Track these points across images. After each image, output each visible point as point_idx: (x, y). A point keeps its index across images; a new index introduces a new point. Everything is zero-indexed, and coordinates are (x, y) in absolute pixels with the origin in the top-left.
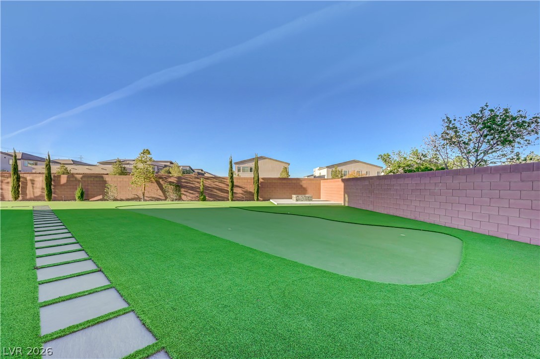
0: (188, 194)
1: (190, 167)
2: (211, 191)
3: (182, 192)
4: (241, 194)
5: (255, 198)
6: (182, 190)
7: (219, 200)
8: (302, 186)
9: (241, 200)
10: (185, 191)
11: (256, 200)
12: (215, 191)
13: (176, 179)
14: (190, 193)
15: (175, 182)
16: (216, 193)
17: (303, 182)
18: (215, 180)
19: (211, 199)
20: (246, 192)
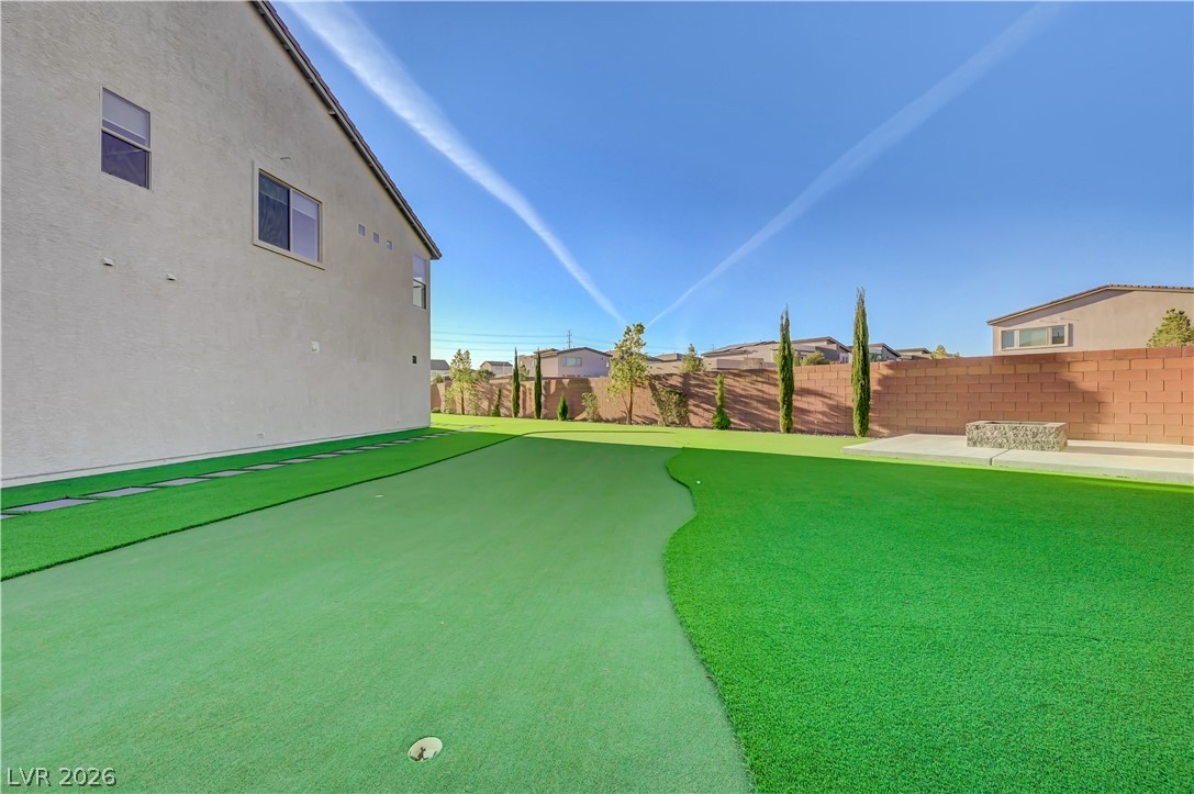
0: (700, 411)
1: (884, 346)
2: (747, 404)
3: (691, 408)
4: (823, 413)
5: (856, 427)
6: (691, 402)
7: (764, 430)
8: (1070, 384)
9: (823, 431)
10: (694, 405)
11: (857, 432)
12: (755, 404)
13: (680, 380)
14: (705, 410)
15: (679, 385)
16: (756, 409)
17: (1078, 368)
18: (755, 378)
19: (747, 426)
20: (836, 408)
